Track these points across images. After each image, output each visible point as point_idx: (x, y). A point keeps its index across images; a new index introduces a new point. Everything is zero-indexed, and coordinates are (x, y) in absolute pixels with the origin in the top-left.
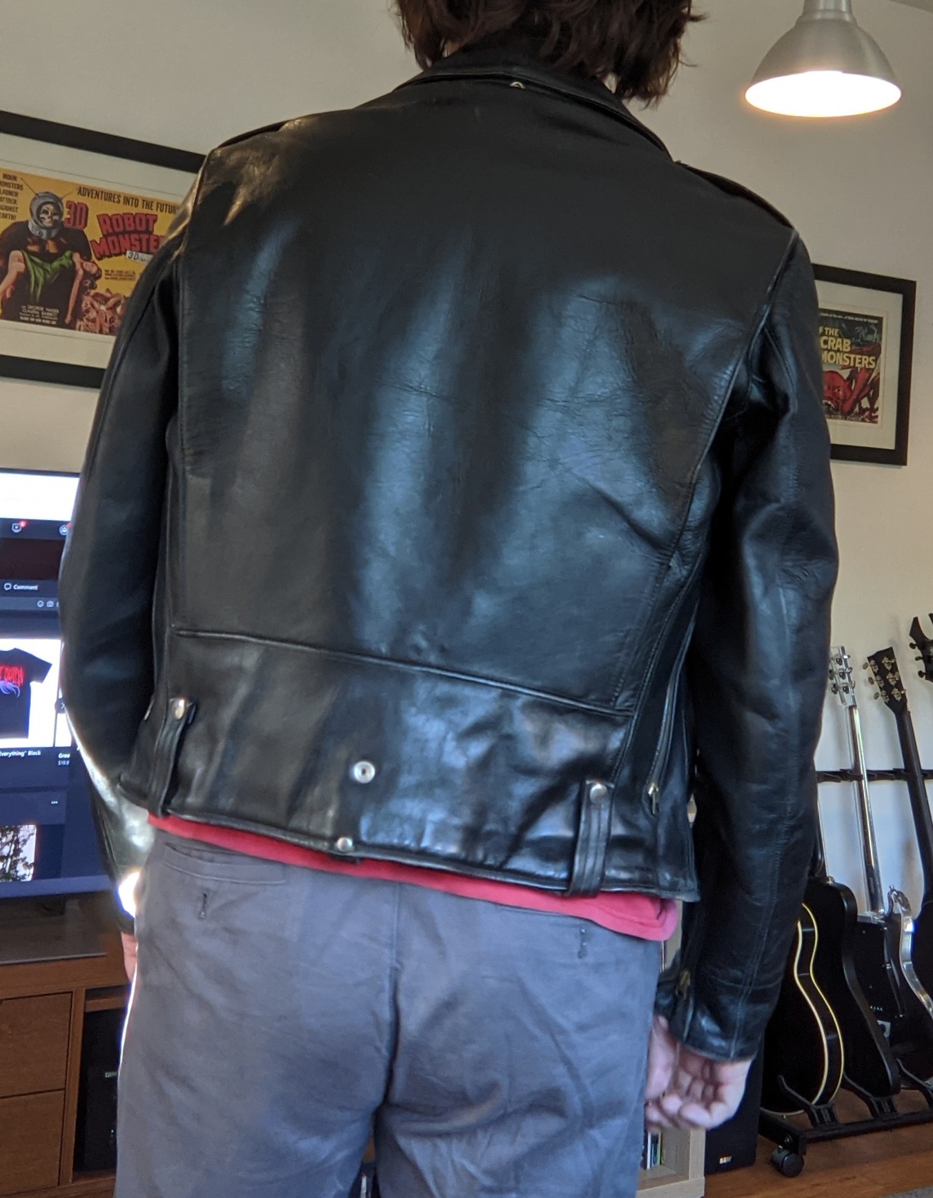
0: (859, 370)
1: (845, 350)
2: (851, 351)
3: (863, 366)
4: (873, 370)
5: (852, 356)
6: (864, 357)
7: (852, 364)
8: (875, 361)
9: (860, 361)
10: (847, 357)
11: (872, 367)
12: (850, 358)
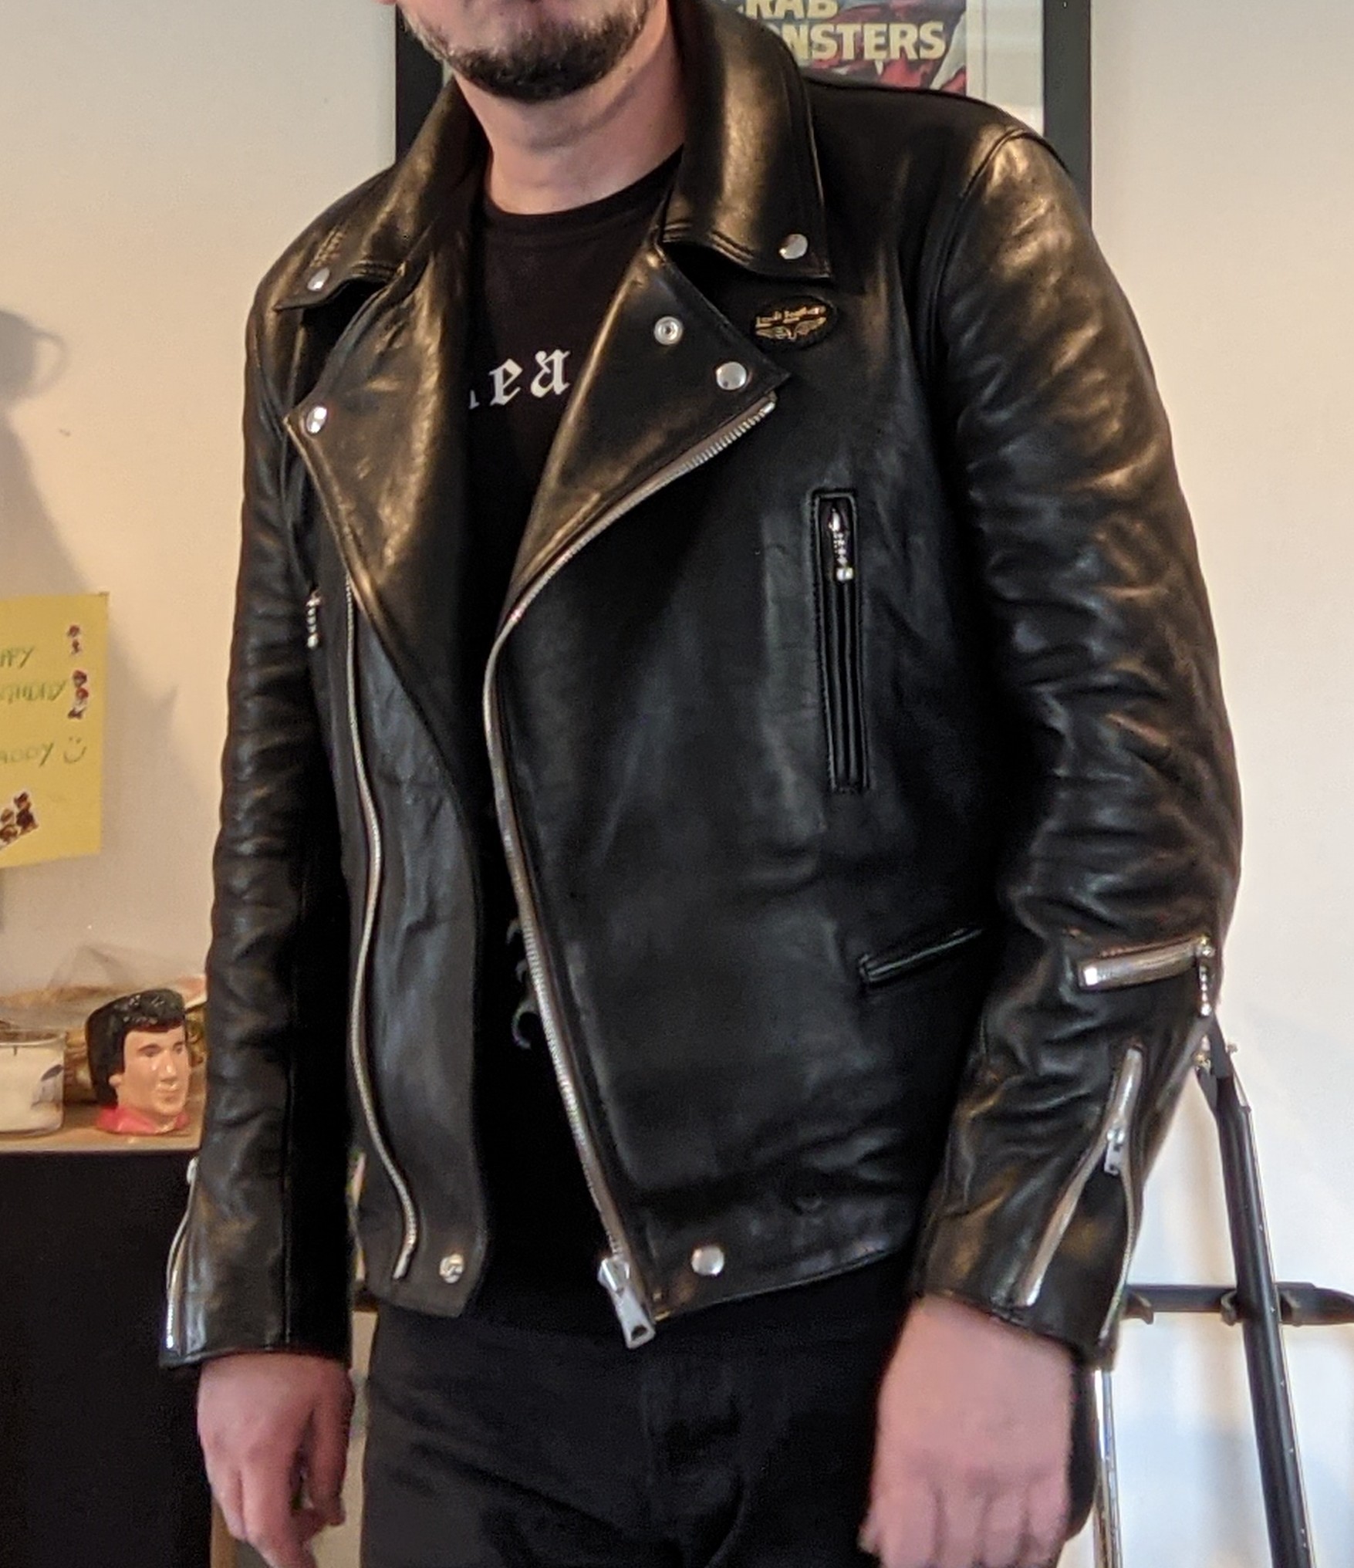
0: (879, 68)
1: (813, 12)
2: (838, 14)
3: (895, 54)
4: (937, 63)
5: (848, 31)
6: (895, 29)
7: (849, 54)
8: (947, 34)
9: (882, 40)
10: (826, 34)
11: (935, 54)
12: (838, 38)
